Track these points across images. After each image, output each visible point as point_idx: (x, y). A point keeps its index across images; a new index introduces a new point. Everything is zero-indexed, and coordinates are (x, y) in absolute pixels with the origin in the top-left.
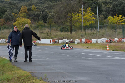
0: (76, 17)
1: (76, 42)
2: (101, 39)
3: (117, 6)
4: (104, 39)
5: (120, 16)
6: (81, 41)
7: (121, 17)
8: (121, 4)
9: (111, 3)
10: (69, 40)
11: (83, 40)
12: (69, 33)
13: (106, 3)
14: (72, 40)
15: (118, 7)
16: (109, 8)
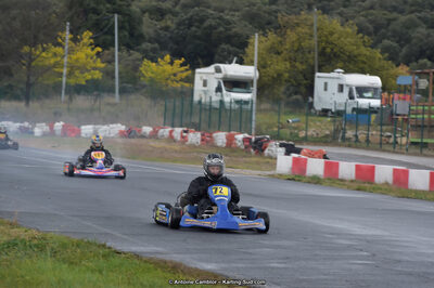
0: (47, 56)
1: (38, 131)
2: (105, 127)
3: (190, 26)
4: (114, 125)
5: (178, 62)
6: (52, 127)
7: (182, 65)
8: (202, 21)
9: (175, 14)
10: (18, 125)
11: (58, 125)
12: (22, 104)
13: (160, 13)
14: (26, 124)
15: (193, 29)
16: (166, 28)
